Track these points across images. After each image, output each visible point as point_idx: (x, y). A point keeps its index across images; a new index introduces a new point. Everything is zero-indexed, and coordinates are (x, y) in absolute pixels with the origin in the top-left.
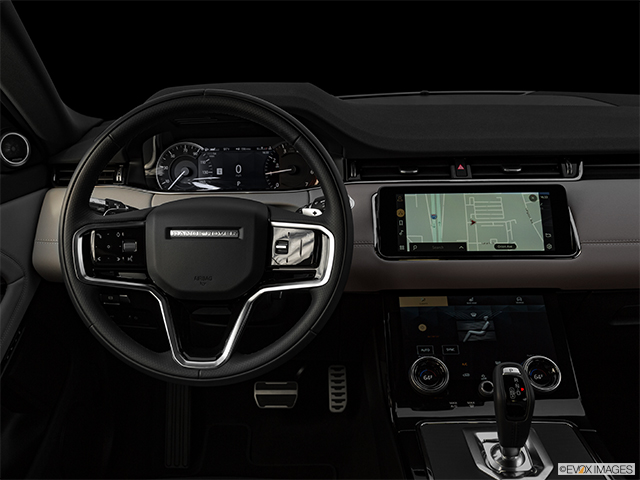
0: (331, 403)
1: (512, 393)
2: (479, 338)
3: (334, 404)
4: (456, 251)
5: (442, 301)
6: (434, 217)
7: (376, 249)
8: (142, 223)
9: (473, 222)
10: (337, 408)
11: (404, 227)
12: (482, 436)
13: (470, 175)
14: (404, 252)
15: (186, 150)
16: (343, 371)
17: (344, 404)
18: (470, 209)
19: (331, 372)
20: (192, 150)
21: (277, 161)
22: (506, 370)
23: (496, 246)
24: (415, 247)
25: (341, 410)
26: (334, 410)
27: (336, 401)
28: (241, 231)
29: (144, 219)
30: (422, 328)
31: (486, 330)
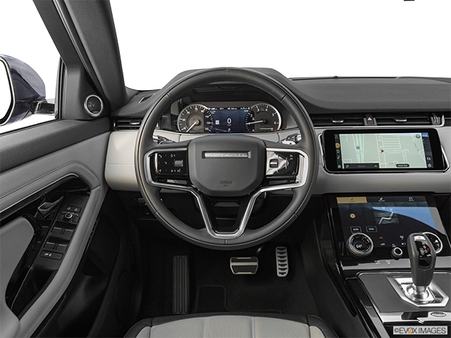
0: (278, 271)
1: (422, 252)
2: (389, 222)
3: (281, 271)
4: (373, 168)
5: (363, 200)
6: (358, 148)
7: (324, 167)
8: (185, 149)
9: (382, 151)
10: (282, 274)
11: (340, 154)
12: (400, 280)
13: (376, 123)
14: (341, 169)
15: (196, 109)
16: (285, 250)
17: (287, 271)
18: (380, 143)
19: (277, 251)
20: (200, 109)
21: (253, 116)
22: (416, 238)
23: (397, 165)
24: (347, 166)
25: (285, 275)
26: (279, 275)
27: (282, 269)
28: (249, 153)
29: (187, 147)
30: (353, 216)
31: (392, 217)
